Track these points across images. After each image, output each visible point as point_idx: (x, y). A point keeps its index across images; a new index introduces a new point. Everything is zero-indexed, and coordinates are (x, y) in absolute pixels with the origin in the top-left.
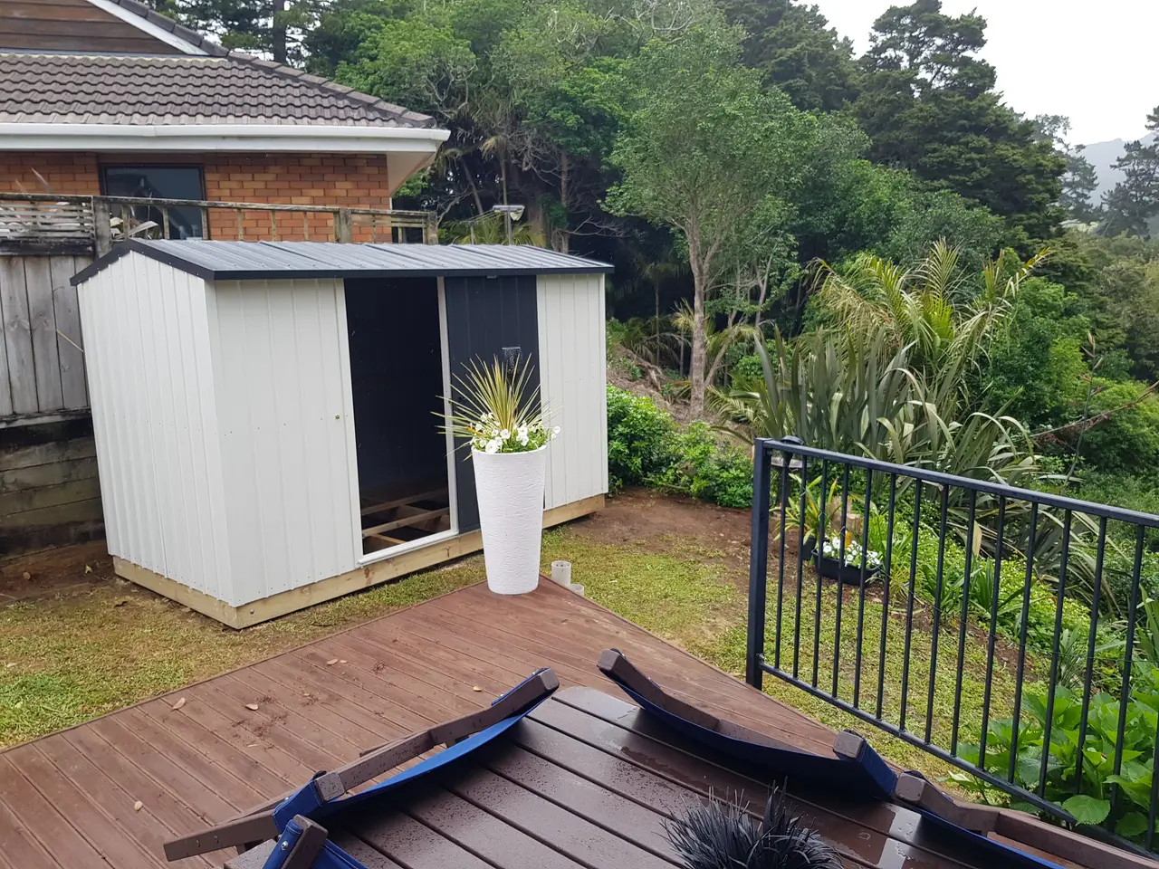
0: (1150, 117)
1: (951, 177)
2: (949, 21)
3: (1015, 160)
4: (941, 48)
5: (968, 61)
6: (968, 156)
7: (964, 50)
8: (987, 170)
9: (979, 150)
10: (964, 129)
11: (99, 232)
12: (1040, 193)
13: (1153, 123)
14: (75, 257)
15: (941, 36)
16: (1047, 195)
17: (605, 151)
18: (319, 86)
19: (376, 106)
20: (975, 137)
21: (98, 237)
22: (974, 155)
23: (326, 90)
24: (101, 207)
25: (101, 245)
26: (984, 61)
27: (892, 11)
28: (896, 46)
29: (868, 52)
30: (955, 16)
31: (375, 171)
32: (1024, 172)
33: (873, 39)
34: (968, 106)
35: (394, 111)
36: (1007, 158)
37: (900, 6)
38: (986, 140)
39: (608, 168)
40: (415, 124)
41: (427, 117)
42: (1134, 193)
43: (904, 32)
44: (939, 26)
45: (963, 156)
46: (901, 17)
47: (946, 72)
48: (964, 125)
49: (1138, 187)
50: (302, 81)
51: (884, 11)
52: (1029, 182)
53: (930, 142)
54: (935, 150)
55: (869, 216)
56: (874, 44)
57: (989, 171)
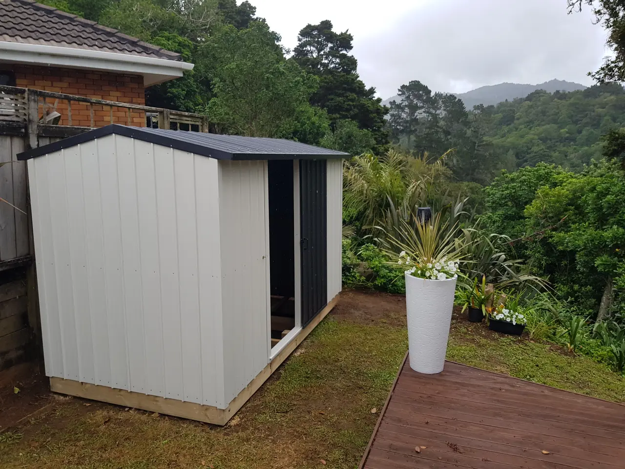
0: (399, 90)
1: (341, 112)
2: (335, 35)
3: (369, 106)
4: (331, 48)
5: (344, 56)
6: (348, 103)
7: (341, 50)
8: (356, 110)
9: (352, 100)
10: (345, 89)
11: (31, 117)
12: (379, 123)
13: (400, 93)
14: (12, 136)
15: (331, 43)
16: (382, 124)
17: (170, 85)
18: (92, 26)
19: (138, 43)
20: (350, 94)
21: (30, 121)
22: (351, 103)
23: (99, 30)
24: (33, 98)
25: (32, 128)
26: (352, 56)
27: (309, 26)
28: (310, 45)
29: (297, 46)
30: (338, 33)
31: (136, 86)
32: (372, 112)
33: (299, 40)
34: (347, 78)
35: (152, 48)
36: (365, 105)
37: (312, 25)
38: (355, 96)
39: (171, 95)
40: (170, 58)
41: (178, 54)
42: (393, 124)
43: (314, 38)
44: (331, 37)
45: (346, 103)
46: (313, 30)
47: (334, 60)
48: (345, 87)
49: (395, 122)
50: (78, 21)
51: (305, 26)
52: (375, 117)
53: (330, 94)
54: (332, 99)
55: (310, 130)
56: (300, 43)
57: (357, 111)
